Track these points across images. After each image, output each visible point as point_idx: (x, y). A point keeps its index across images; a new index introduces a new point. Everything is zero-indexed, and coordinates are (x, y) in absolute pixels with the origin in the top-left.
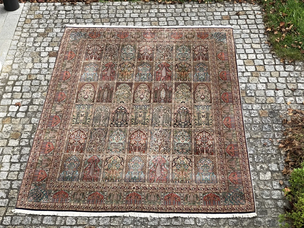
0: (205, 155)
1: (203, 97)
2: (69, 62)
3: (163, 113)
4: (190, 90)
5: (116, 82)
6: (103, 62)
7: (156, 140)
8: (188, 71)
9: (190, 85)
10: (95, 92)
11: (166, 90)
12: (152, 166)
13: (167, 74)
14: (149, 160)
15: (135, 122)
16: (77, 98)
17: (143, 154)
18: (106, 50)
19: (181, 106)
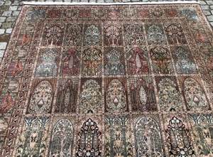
1: (196, 99)
2: (22, 48)
3: (149, 131)
4: (177, 88)
5: (80, 77)
6: (63, 48)
8: (167, 59)
9: (174, 79)
10: (54, 94)
11: (146, 89)
13: (142, 63)
15: (112, 151)
16: (28, 106)
18: (67, 31)
19: (172, 116)
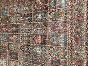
0: (48, 4)
1: (15, 10)
3: (24, 28)
4: (12, 16)
5: (8, 51)
7: (39, 30)
8: (3, 18)
9: (9, 17)
10: (13, 60)
11: (12, 27)
12: (56, 32)
13: (4, 28)
14: (51, 33)
15: (29, 41)
17: (48, 36)
19: (20, 19)
